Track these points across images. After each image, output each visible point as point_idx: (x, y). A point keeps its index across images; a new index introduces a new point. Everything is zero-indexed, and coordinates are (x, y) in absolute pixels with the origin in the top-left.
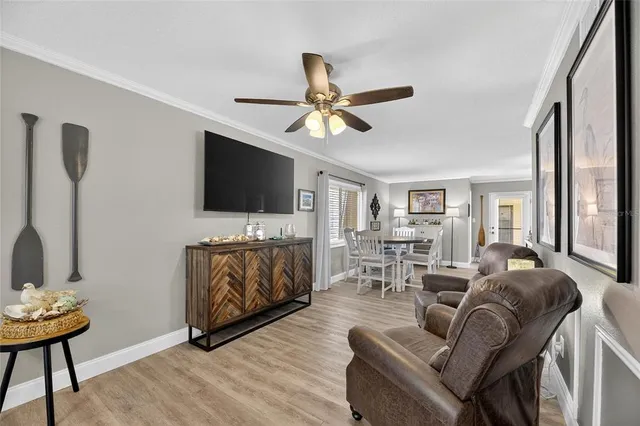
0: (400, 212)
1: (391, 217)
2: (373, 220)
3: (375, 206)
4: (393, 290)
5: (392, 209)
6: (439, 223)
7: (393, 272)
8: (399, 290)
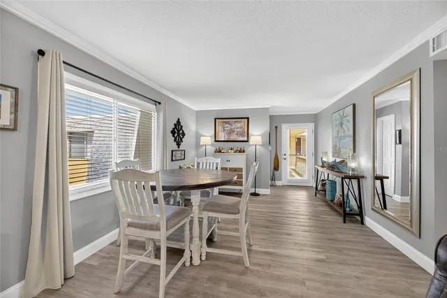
0: (207, 140)
1: (198, 146)
2: (175, 147)
3: (178, 132)
4: (188, 264)
5: (198, 137)
6: (244, 152)
7: (187, 233)
8: (196, 262)
